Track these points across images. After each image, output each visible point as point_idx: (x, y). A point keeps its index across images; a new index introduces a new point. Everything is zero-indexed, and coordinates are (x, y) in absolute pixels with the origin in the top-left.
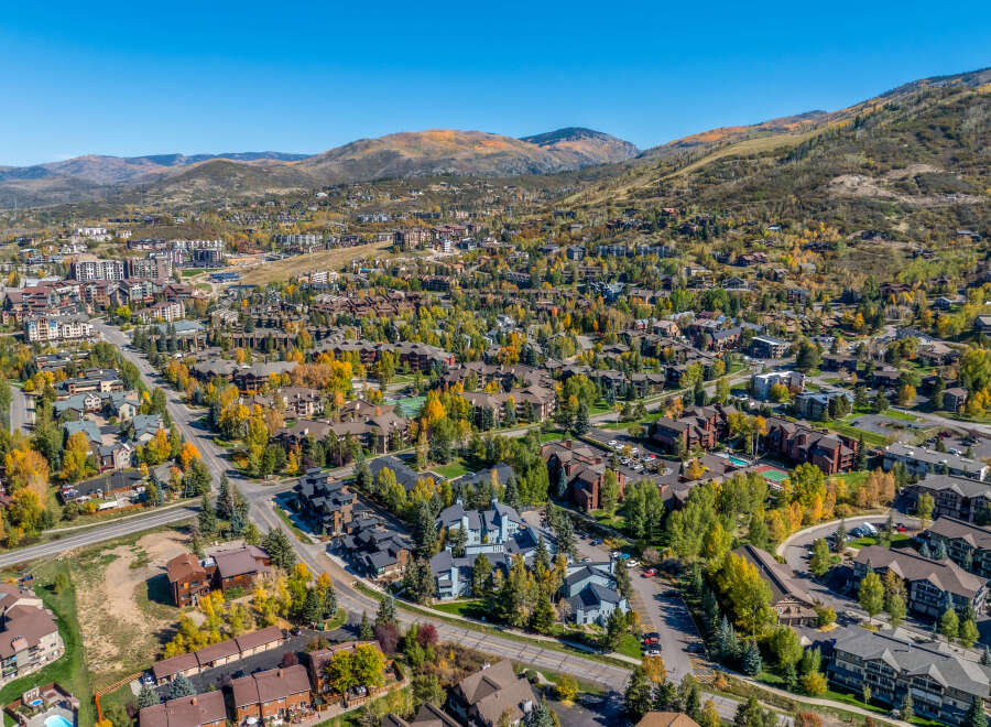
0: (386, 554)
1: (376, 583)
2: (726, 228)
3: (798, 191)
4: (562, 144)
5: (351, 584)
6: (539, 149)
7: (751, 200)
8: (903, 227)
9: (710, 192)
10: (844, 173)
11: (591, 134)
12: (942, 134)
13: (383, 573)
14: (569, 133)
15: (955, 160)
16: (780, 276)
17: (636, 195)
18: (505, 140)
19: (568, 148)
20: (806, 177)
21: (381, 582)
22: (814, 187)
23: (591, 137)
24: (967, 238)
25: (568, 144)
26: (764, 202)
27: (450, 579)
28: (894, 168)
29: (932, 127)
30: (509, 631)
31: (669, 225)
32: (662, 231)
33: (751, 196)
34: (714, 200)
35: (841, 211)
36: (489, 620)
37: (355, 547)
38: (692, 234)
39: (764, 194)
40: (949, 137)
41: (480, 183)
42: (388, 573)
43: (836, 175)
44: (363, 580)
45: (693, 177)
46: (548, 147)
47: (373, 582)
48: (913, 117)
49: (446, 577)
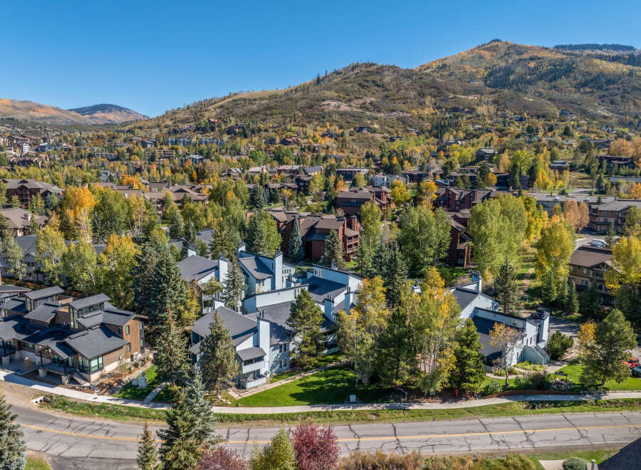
0: (98, 334)
1: (90, 390)
2: (259, 130)
3: (301, 109)
4: (99, 115)
5: (34, 403)
6: (82, 117)
7: (271, 115)
8: (376, 126)
9: (239, 111)
10: (328, 99)
11: (120, 109)
12: (373, 84)
13: (100, 368)
14: (103, 108)
15: (387, 97)
16: (317, 149)
17: (179, 121)
18: (54, 108)
19: (103, 117)
20: (304, 101)
21: (101, 386)
22: (311, 107)
23: (120, 111)
24: (414, 133)
25: (103, 115)
26: (280, 116)
27: (257, 345)
28: (356, 98)
29: (367, 81)
30: (416, 407)
31: (217, 129)
32: (212, 133)
33: (270, 112)
34: (244, 115)
35: (335, 117)
36: (365, 398)
37: (22, 337)
38: (235, 134)
39: (278, 111)
40: (379, 86)
41: (40, 127)
42: (110, 368)
43: (323, 100)
44: (58, 391)
45: (218, 110)
46: (88, 116)
47: (82, 389)
48: (354, 76)
49: (248, 343)
